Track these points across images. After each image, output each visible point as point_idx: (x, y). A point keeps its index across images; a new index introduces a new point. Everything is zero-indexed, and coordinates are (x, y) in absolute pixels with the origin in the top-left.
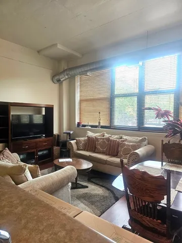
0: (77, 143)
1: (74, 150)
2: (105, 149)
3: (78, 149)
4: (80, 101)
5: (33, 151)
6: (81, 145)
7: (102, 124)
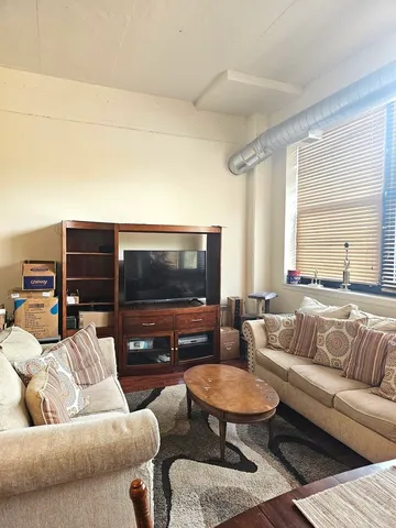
0: (266, 328)
1: (257, 348)
2: (342, 359)
3: (268, 346)
4: (299, 213)
5: (165, 334)
6: (277, 334)
7: (353, 279)
